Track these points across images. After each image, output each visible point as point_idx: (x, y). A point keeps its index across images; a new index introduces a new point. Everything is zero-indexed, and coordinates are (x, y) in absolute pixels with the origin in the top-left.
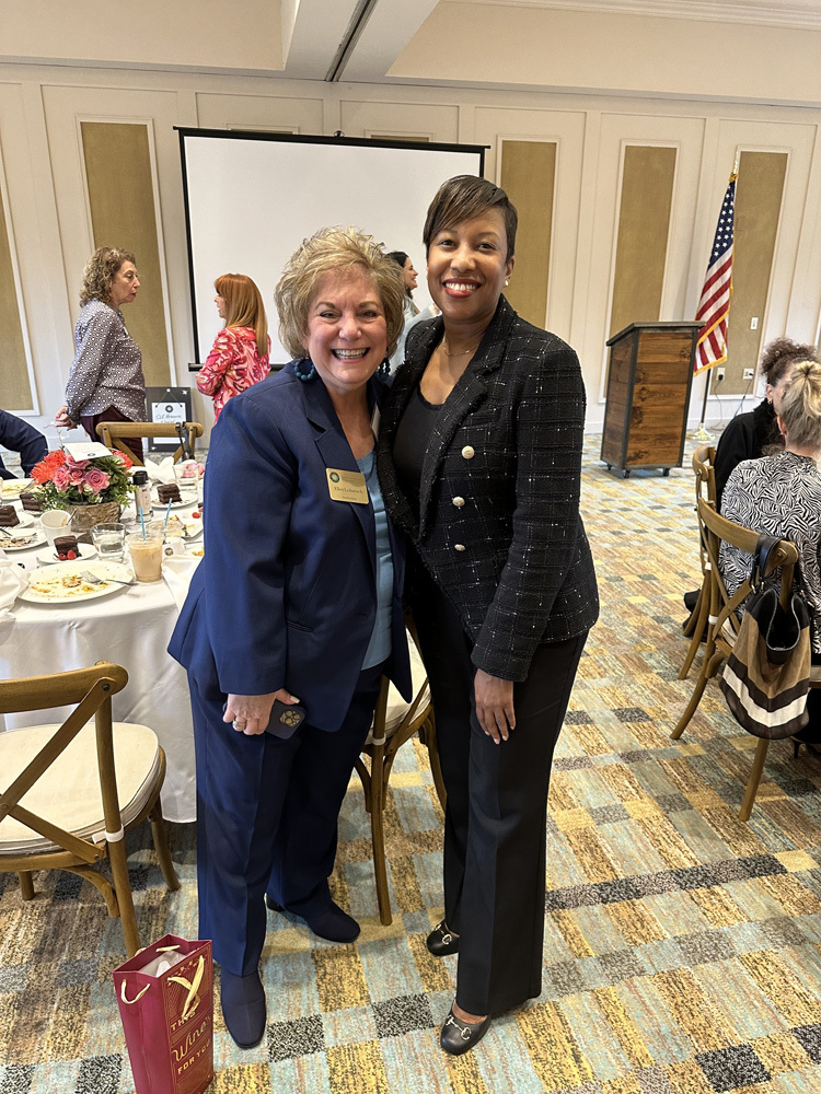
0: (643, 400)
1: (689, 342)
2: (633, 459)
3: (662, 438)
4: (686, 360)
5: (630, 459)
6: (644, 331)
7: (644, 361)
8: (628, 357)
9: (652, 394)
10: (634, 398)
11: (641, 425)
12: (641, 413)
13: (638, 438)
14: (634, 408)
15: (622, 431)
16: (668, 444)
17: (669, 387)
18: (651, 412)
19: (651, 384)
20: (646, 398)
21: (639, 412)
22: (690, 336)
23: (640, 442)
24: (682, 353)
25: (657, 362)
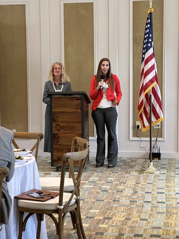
1: (79, 102)
2: (57, 161)
4: (79, 111)
5: (55, 161)
6: (54, 96)
7: (56, 111)
9: (63, 127)
10: (53, 129)
11: (59, 143)
12: (57, 137)
13: (59, 150)
14: (54, 134)
17: (72, 124)
18: (63, 137)
19: (61, 122)
20: (59, 129)
21: (56, 137)
22: (80, 98)
23: (59, 152)
24: (76, 107)
25: (63, 111)
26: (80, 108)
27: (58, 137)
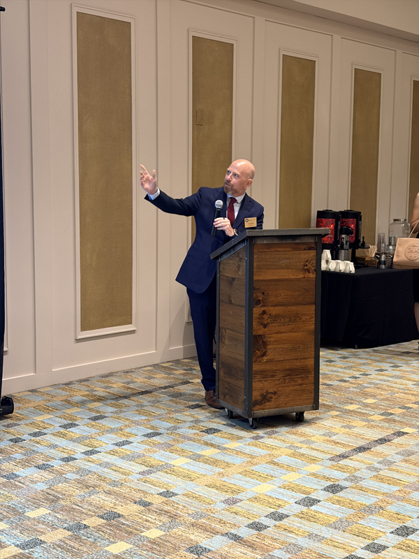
0: (265, 326)
1: (312, 253)
2: (261, 403)
3: (292, 373)
4: (311, 275)
5: (257, 403)
6: (259, 242)
7: (261, 278)
8: (242, 273)
9: (276, 318)
10: (254, 323)
11: (265, 358)
12: (263, 342)
13: (265, 375)
14: (255, 337)
15: (242, 366)
16: (300, 381)
17: (294, 308)
18: (275, 341)
19: (273, 306)
20: (268, 324)
21: (261, 342)
22: (313, 246)
23: (266, 381)
24: (306, 267)
25: (276, 277)
26: (313, 269)
27: (265, 344)
